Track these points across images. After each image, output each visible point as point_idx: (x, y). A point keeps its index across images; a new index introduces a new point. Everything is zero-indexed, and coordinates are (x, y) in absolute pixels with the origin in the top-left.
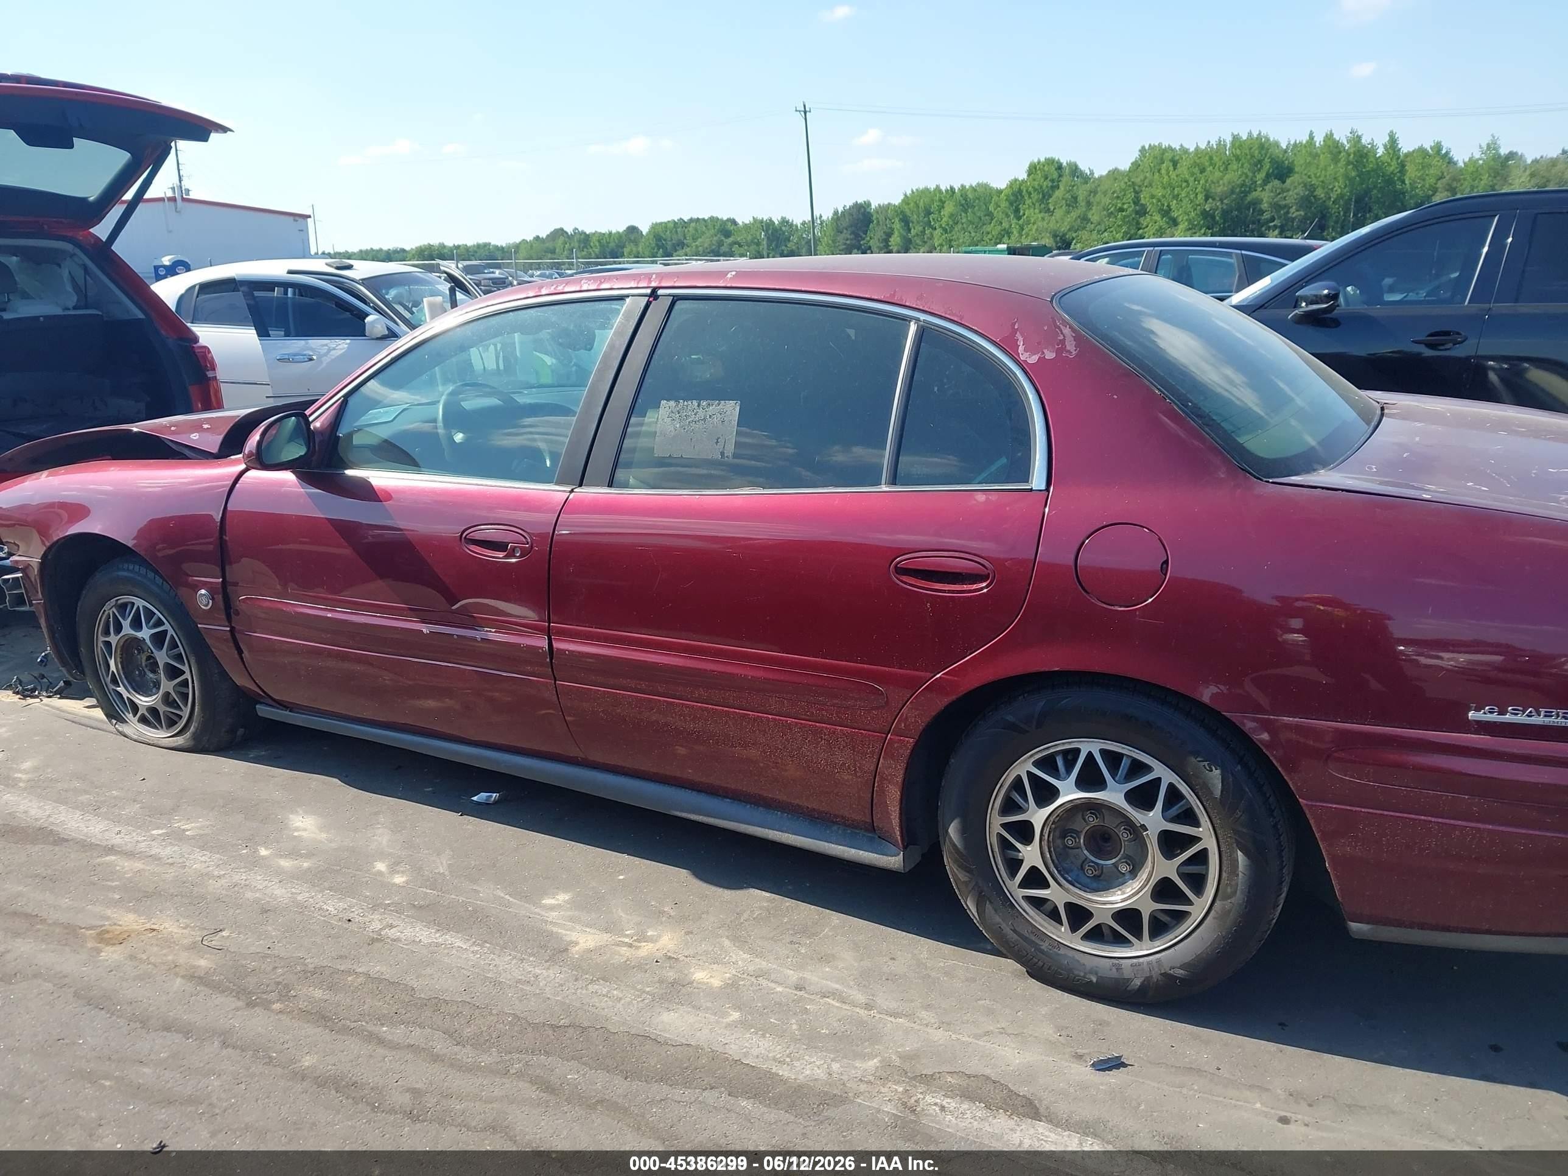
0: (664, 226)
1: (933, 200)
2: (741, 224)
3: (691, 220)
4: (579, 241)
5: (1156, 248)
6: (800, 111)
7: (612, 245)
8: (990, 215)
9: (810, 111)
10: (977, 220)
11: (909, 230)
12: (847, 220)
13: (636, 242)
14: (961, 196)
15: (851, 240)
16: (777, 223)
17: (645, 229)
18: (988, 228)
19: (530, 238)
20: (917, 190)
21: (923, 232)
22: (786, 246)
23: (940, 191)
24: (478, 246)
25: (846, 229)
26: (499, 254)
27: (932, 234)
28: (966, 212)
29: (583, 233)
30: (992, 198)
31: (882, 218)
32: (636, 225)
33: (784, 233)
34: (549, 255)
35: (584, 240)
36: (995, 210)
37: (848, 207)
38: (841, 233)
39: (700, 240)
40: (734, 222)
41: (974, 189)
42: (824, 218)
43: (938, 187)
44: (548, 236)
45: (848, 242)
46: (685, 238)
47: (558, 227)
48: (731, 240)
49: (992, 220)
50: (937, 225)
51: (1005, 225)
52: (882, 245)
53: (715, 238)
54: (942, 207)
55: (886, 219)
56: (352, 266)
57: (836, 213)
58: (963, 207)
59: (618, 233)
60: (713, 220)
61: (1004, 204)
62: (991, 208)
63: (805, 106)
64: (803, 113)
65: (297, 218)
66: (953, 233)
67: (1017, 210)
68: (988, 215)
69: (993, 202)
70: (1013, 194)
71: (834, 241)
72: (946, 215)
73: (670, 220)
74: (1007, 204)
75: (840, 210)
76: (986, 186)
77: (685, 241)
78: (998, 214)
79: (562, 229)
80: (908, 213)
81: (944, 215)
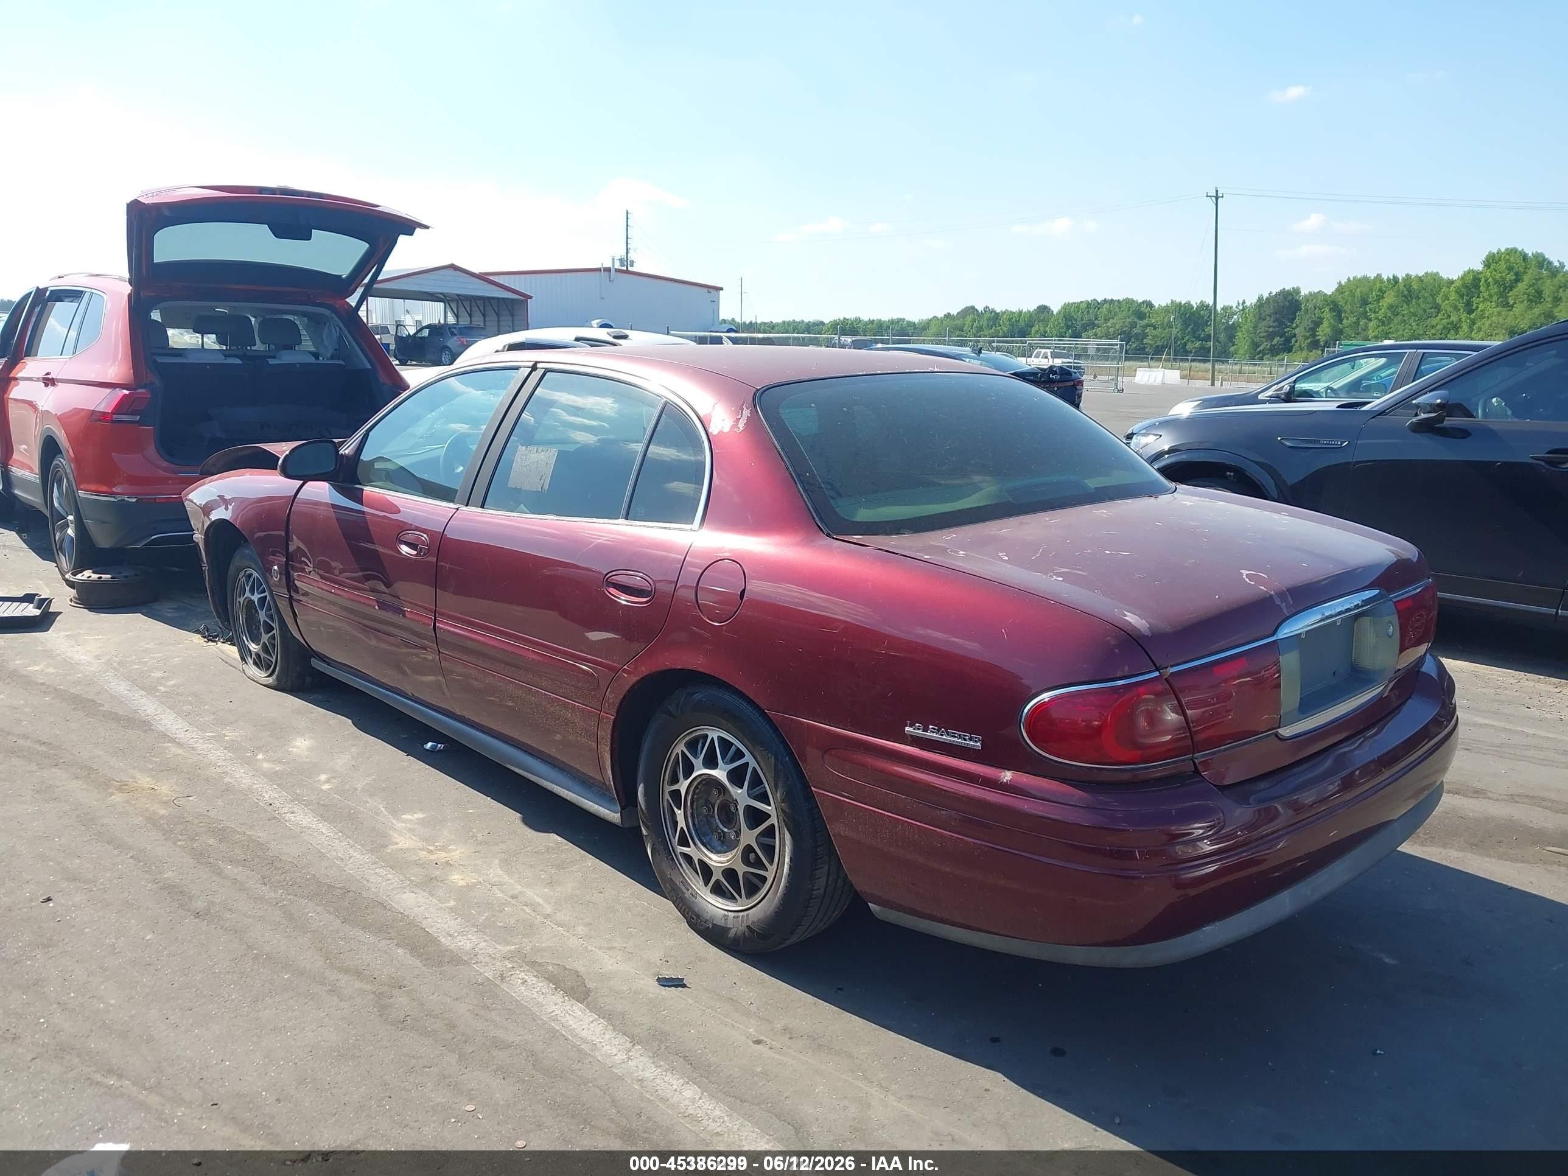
0: (1077, 306)
1: (1372, 290)
2: (1157, 306)
3: (1105, 301)
4: (989, 320)
5: (1419, 351)
6: (1211, 197)
7: (1022, 324)
8: (1438, 308)
9: (1222, 197)
10: (1421, 312)
11: (1341, 321)
12: (1272, 307)
13: (1045, 322)
14: (1405, 286)
15: (1274, 327)
16: (1195, 306)
17: (1056, 308)
18: (1434, 321)
19: (940, 315)
20: (1354, 278)
21: (1357, 323)
22: (1203, 331)
23: (1382, 281)
24: (892, 322)
25: (1271, 316)
26: (910, 330)
27: (1366, 325)
28: (1408, 303)
29: (993, 311)
30: (1441, 289)
31: (1310, 306)
32: (1047, 304)
33: (1203, 317)
34: (958, 333)
35: (994, 318)
36: (1443, 302)
37: (1274, 294)
38: (1264, 320)
39: (1111, 321)
40: (1149, 304)
41: (1420, 279)
42: (1248, 304)
43: (1379, 275)
44: (958, 313)
45: (1271, 330)
46: (1096, 319)
47: (969, 305)
48: (1145, 322)
49: (1439, 312)
50: (1373, 316)
51: (1454, 318)
52: (1308, 334)
53: (1128, 320)
54: (1380, 298)
55: (1315, 308)
56: (628, 336)
57: (1260, 299)
58: (1407, 298)
59: (1029, 311)
60: (1129, 302)
61: (1453, 296)
62: (1439, 300)
63: (1217, 191)
64: (1214, 199)
65: (710, 290)
66: (1392, 325)
67: (1469, 304)
68: (1435, 308)
69: (1442, 294)
70: (1465, 286)
71: (1255, 327)
72: (1385, 305)
73: (1083, 300)
74: (1457, 297)
75: (1266, 296)
76: (1435, 277)
77: (1096, 322)
78: (1445, 306)
79: (973, 308)
80: (1342, 303)
81: (1383, 306)
